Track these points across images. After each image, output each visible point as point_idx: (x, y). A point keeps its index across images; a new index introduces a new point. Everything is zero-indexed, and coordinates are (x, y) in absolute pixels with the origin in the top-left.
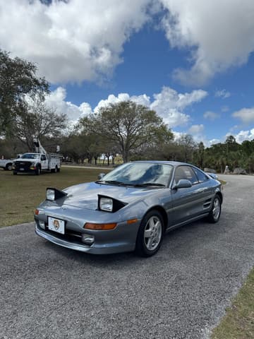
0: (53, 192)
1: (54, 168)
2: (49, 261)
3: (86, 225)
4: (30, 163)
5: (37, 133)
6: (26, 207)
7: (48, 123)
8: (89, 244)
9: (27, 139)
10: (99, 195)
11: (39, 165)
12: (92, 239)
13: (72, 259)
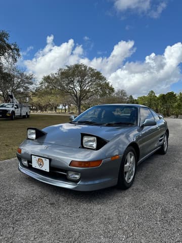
0: (34, 131)
1: (25, 114)
2: (35, 198)
3: (72, 163)
4: (6, 111)
5: (11, 88)
6: (7, 145)
7: (19, 80)
8: (75, 181)
9: (3, 93)
10: (81, 134)
11: (13, 112)
12: (78, 177)
13: (56, 194)
